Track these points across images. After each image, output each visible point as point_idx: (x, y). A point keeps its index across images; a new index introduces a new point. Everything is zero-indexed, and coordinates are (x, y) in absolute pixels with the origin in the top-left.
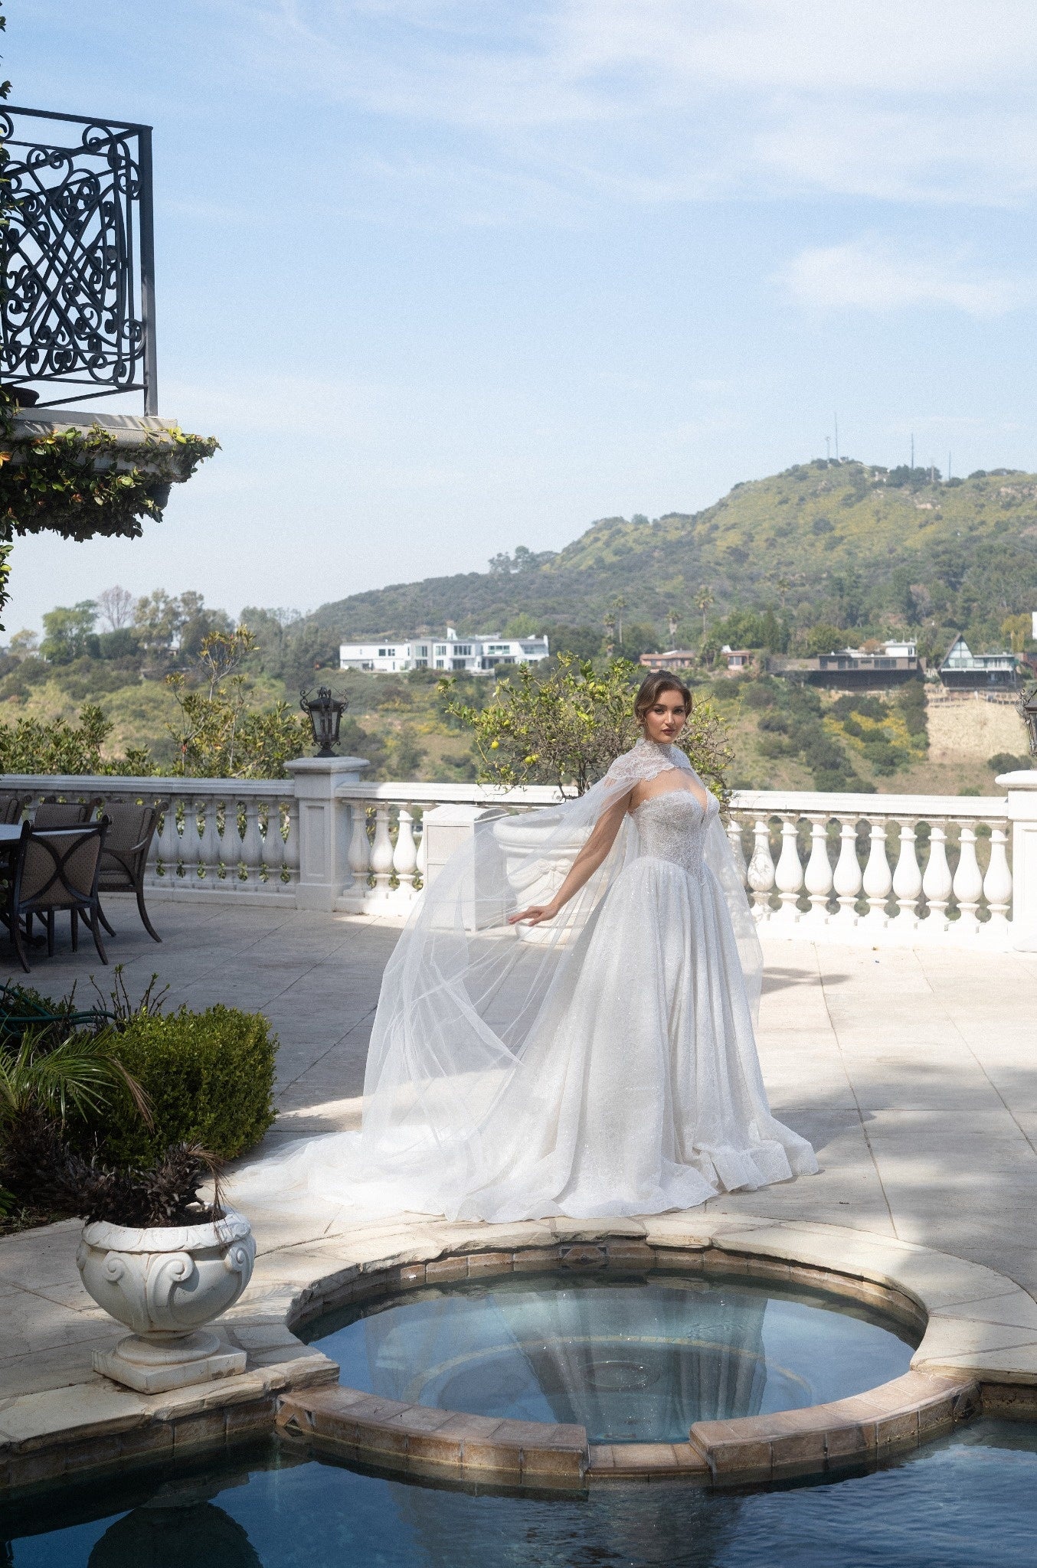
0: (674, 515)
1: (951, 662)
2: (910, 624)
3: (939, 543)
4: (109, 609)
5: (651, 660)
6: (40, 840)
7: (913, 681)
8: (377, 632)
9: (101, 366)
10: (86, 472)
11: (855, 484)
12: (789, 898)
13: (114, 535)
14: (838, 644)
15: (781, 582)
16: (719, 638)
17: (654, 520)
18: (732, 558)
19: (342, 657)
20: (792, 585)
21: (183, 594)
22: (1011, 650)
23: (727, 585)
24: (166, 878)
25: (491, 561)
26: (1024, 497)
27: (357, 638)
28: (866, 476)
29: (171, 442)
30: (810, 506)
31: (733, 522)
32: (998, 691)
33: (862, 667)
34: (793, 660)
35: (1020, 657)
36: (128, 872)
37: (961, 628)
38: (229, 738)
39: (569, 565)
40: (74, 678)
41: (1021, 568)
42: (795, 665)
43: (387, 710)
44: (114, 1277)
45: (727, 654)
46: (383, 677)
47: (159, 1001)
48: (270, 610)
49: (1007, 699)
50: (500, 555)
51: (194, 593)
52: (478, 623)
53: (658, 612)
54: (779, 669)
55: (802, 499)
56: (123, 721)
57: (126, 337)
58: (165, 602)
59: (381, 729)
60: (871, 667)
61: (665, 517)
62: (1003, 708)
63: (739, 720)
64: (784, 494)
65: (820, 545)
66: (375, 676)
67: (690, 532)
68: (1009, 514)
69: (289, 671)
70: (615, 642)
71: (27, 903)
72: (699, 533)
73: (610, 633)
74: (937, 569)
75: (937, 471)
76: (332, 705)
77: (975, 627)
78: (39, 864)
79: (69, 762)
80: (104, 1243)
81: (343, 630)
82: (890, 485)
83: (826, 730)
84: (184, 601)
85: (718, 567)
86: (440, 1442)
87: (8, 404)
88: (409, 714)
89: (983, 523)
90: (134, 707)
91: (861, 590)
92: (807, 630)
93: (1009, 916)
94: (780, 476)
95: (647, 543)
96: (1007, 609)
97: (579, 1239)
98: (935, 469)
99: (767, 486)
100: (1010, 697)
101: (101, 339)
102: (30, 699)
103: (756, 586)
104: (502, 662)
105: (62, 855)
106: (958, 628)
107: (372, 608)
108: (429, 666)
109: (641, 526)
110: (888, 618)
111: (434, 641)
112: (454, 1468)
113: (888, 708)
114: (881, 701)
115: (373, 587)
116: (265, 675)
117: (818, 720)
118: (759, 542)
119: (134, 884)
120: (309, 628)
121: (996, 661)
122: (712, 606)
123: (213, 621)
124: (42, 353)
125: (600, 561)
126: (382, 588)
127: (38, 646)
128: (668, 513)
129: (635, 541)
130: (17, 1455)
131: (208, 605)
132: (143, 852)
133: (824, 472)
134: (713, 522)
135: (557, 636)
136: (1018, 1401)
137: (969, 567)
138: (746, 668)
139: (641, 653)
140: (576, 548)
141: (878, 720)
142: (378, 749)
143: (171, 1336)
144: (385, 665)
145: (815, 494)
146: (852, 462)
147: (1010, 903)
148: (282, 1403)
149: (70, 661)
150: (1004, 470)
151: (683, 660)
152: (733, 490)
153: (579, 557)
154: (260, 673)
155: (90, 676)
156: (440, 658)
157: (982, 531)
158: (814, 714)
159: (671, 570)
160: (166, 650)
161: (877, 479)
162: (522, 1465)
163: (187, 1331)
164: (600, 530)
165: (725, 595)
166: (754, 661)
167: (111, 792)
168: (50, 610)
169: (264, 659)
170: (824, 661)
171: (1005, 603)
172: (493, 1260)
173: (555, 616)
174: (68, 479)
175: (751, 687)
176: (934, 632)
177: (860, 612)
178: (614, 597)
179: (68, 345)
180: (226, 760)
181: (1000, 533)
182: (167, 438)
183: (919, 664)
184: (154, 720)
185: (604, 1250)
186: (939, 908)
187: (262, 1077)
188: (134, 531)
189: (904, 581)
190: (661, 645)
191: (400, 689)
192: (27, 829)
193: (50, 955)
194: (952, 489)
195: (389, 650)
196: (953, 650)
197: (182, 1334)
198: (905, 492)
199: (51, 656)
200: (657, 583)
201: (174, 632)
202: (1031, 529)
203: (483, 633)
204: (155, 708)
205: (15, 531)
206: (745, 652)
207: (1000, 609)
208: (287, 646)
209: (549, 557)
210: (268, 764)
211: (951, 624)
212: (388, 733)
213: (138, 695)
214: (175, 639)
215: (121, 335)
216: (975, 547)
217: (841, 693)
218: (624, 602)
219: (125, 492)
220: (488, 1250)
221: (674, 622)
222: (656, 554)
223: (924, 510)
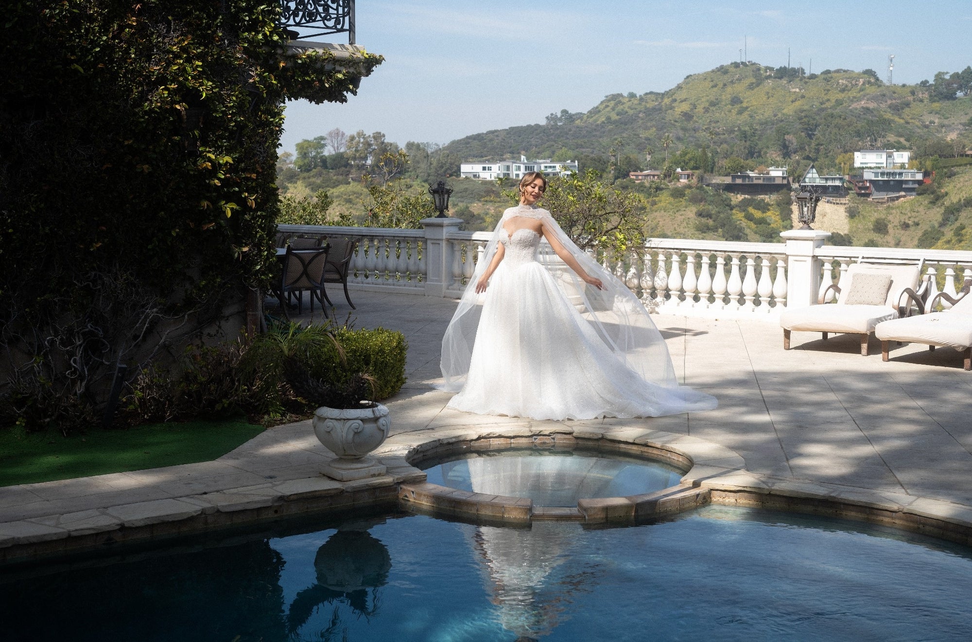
0: (651, 93)
1: (807, 180)
2: (784, 158)
3: (802, 111)
4: (332, 141)
5: (635, 175)
6: (295, 254)
7: (785, 190)
8: (482, 157)
9: (329, 20)
10: (320, 72)
11: (755, 76)
12: (674, 294)
13: (334, 102)
14: (742, 168)
15: (710, 132)
16: (675, 163)
17: (640, 96)
18: (684, 118)
19: (462, 171)
20: (717, 134)
21: (374, 134)
22: (842, 174)
23: (681, 134)
24: (359, 279)
25: (547, 118)
26: (853, 85)
27: (471, 160)
28: (762, 72)
29: (361, 57)
30: (729, 89)
31: (685, 97)
32: (833, 197)
33: (755, 182)
34: (717, 177)
35: (847, 177)
36: (338, 272)
37: (814, 161)
38: (394, 209)
39: (591, 120)
40: (313, 180)
41: (849, 126)
42: (718, 180)
43: (486, 201)
44: (328, 430)
45: (679, 173)
46: (485, 182)
47: (352, 325)
48: (422, 144)
49: (838, 202)
50: (552, 114)
51: (380, 133)
52: (539, 153)
53: (641, 148)
54: (708, 182)
55: (725, 85)
56: (339, 204)
57: (341, 6)
58: (363, 138)
59: (483, 212)
60: (761, 182)
61: (646, 94)
62: (836, 206)
63: (684, 211)
64: (714, 82)
65: (734, 112)
66: (480, 182)
67: (660, 103)
68: (843, 95)
69: (431, 178)
70: (615, 165)
71: (289, 286)
72: (665, 104)
73: (613, 159)
74: (801, 126)
75: (803, 70)
76: (445, 191)
77: (821, 160)
78: (295, 267)
79: (310, 220)
80: (325, 415)
81: (463, 155)
82: (775, 78)
83: (734, 217)
84: (374, 137)
85: (676, 123)
86: (468, 503)
87: (285, 38)
88: (499, 204)
89: (828, 100)
90: (345, 197)
91: (757, 138)
92: (725, 160)
93: (785, 304)
94: (713, 71)
95: (636, 109)
96: (840, 150)
97: (542, 433)
98: (802, 69)
99: (705, 77)
100: (840, 200)
101: (329, 6)
102: (288, 191)
103: (697, 135)
104: (551, 175)
105: (306, 262)
106: (812, 160)
107: (479, 143)
108: (511, 176)
109: (632, 99)
110: (772, 154)
111: (514, 163)
112: (474, 514)
113: (770, 205)
114: (766, 201)
115: (480, 132)
116: (419, 180)
117: (729, 211)
118: (700, 109)
119: (343, 279)
120: (444, 154)
121: (832, 180)
122: (671, 145)
123: (390, 149)
124: (301, 13)
125: (609, 118)
126: (485, 132)
127: (293, 162)
128: (648, 92)
129: (629, 107)
130: (286, 501)
131: (387, 140)
132: (347, 263)
133: (738, 69)
134: (674, 97)
135: (583, 161)
136: (727, 498)
137: (819, 126)
138: (689, 181)
139: (630, 172)
140: (595, 111)
141: (764, 212)
142: (481, 223)
143: (353, 457)
144: (486, 176)
145: (732, 82)
146: (754, 64)
147: (786, 298)
148: (401, 488)
149: (311, 170)
150: (841, 70)
151: (654, 176)
152: (685, 79)
153: (597, 116)
154: (416, 179)
155: (321, 179)
156: (518, 172)
157: (828, 105)
158: (727, 208)
159: (649, 124)
160: (364, 165)
161: (768, 74)
162: (503, 513)
163: (360, 455)
164: (609, 101)
165: (679, 139)
166: (694, 177)
167: (332, 234)
168: (300, 141)
169: (418, 171)
170: (734, 178)
171: (839, 147)
172: (502, 441)
173: (584, 150)
174: (312, 74)
175: (692, 192)
176: (798, 162)
177: (756, 151)
178: (616, 139)
179: (313, 10)
180: (392, 220)
181: (838, 106)
182: (359, 55)
183: (788, 181)
184: (356, 205)
185: (554, 439)
186: (750, 300)
187: (399, 361)
188: (343, 100)
189: (782, 133)
190: (641, 167)
191: (494, 189)
192: (289, 249)
193: (300, 313)
194: (811, 80)
195: (488, 167)
196: (808, 173)
197: (358, 457)
198: (784, 81)
199: (300, 167)
200: (641, 132)
201: (368, 155)
202: (856, 104)
203: (541, 159)
204: (357, 197)
205: (286, 99)
206: (689, 172)
207: (836, 149)
208: (431, 164)
209: (580, 116)
210: (414, 223)
211: (808, 158)
212: (487, 214)
213: (348, 190)
214: (369, 158)
215: (338, 5)
216: (823, 114)
217: (743, 196)
218: (621, 142)
219: (339, 81)
220: (500, 436)
221: (649, 154)
222: (641, 115)
223: (795, 92)
